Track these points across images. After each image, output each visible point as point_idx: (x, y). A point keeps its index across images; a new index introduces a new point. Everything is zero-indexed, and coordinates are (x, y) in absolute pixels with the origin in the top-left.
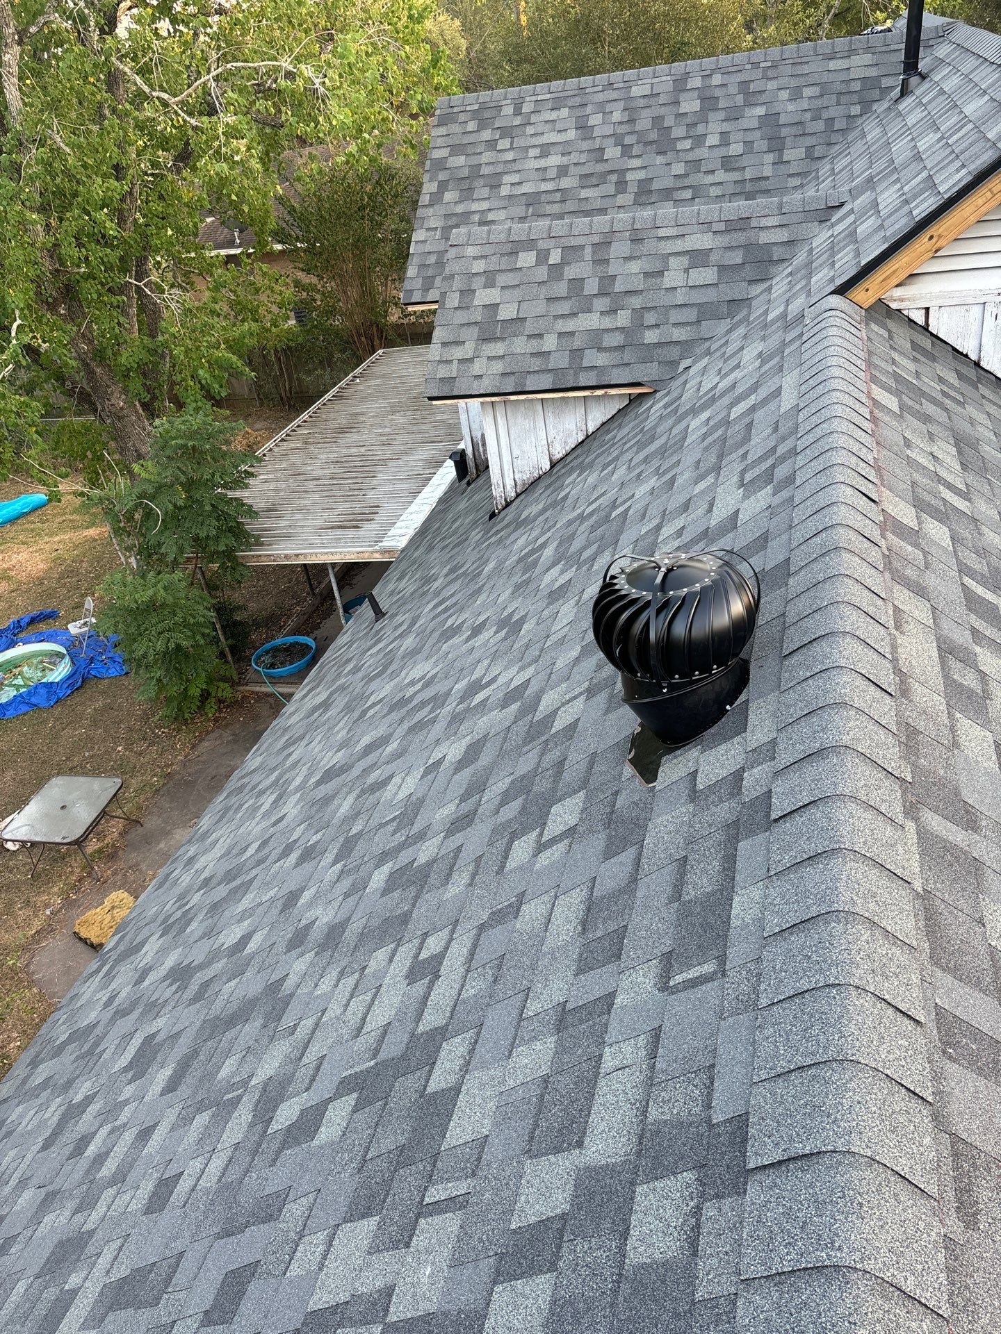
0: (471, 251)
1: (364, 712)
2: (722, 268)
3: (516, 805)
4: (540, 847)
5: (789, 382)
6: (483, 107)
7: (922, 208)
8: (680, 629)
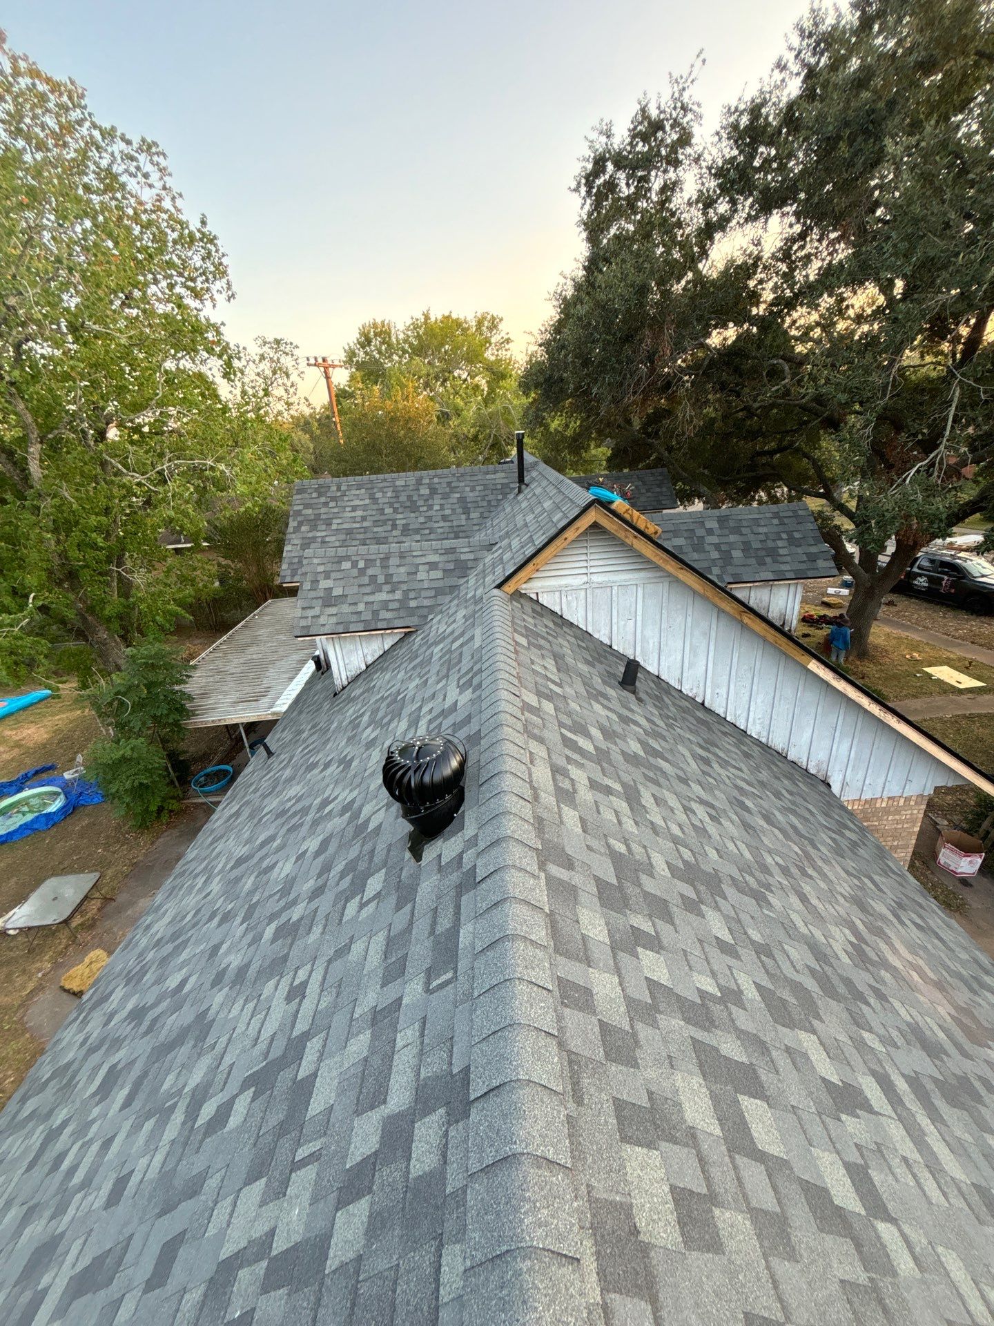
0: (316, 561)
1: (260, 820)
2: (445, 571)
3: (348, 879)
4: (362, 906)
5: (478, 632)
6: (320, 486)
7: (529, 551)
8: (427, 779)
